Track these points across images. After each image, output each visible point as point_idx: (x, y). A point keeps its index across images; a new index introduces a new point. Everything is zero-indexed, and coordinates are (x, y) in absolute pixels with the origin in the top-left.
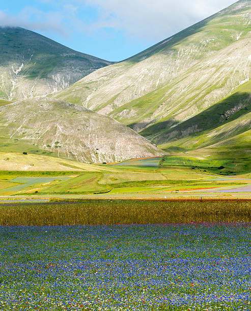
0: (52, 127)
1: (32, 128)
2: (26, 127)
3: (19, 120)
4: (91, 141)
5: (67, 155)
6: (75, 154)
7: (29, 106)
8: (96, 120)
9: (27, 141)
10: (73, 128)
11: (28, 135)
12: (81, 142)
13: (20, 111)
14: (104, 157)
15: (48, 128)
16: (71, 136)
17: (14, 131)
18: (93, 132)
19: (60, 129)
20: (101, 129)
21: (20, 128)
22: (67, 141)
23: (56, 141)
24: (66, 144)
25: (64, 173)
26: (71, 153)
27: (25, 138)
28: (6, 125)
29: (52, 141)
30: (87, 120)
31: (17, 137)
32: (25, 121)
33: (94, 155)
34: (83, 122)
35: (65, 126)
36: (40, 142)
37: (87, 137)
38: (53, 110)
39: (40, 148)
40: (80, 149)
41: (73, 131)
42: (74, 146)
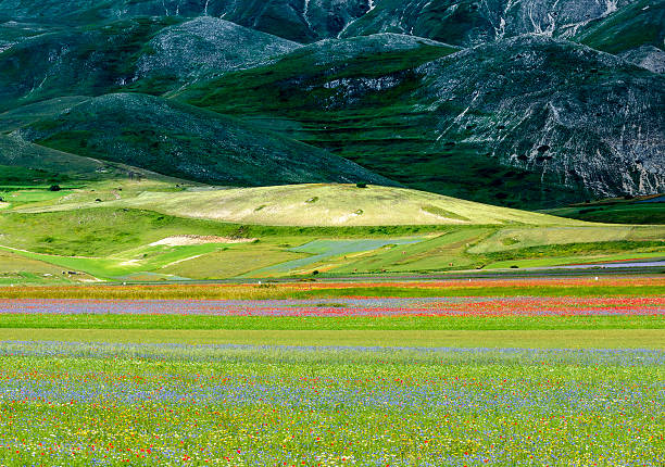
0: (537, 111)
1: (490, 115)
2: (476, 113)
3: (462, 96)
4: (625, 142)
5: (563, 178)
6: (584, 175)
7: (490, 61)
8: (643, 89)
9: (474, 146)
10: (585, 111)
11: (480, 132)
12: (602, 144)
13: (466, 73)
14: (653, 182)
15: (528, 113)
16: (579, 131)
17: (447, 124)
18: (632, 118)
19: (556, 113)
20: (652, 112)
21: (463, 115)
22: (568, 145)
23: (542, 143)
24: (564, 151)
25: (416, 230)
26: (572, 172)
27: (472, 139)
28: (432, 108)
29: (531, 145)
30: (621, 90)
31: (454, 136)
32: (477, 95)
33: (629, 177)
34: (613, 96)
35: (567, 106)
36: (504, 148)
37: (617, 134)
38: (545, 67)
39: (502, 162)
40: (598, 161)
41: (585, 118)
42: (582, 156)
